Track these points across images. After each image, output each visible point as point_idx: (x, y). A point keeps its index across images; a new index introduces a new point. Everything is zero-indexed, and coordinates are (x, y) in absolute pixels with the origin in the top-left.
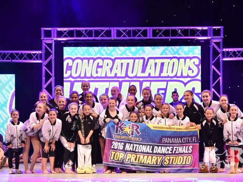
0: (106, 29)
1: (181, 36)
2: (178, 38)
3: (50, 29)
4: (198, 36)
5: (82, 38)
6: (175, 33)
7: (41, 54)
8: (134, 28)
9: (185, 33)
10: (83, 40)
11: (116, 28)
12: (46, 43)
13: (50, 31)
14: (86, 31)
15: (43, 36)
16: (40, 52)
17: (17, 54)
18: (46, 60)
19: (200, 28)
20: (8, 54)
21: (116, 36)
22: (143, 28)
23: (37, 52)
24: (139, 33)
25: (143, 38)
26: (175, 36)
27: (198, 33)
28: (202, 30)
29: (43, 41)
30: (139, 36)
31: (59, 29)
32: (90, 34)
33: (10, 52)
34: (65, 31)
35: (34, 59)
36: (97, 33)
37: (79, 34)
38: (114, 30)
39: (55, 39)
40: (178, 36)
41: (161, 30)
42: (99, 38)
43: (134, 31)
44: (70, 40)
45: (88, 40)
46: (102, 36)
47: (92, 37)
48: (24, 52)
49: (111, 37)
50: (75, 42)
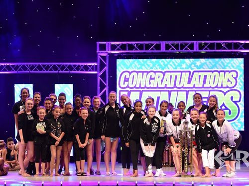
0: (155, 43)
1: (225, 49)
2: (223, 50)
3: (105, 43)
4: (241, 49)
5: (133, 51)
6: (219, 46)
7: (96, 65)
8: (181, 42)
9: (229, 46)
10: (135, 53)
11: (165, 42)
12: (100, 56)
13: (105, 44)
14: (137, 44)
15: (98, 49)
16: (96, 64)
17: (75, 66)
18: (101, 71)
19: (243, 42)
20: (66, 65)
21: (164, 49)
22: (190, 42)
23: (93, 64)
24: (186, 47)
25: (190, 51)
26: (220, 49)
27: (241, 46)
28: (245, 44)
29: (99, 55)
30: (186, 49)
31: (113, 43)
32: (141, 47)
33: (69, 64)
34: (118, 45)
35: (90, 70)
36: (148, 47)
37: (131, 47)
38: (163, 44)
39: (109, 52)
40: (223, 49)
41: (207, 44)
42: (149, 51)
43: (181, 45)
44: (122, 53)
45: (139, 53)
46: (152, 49)
47: (143, 50)
48: (80, 64)
49: (160, 50)
50: (127, 54)
